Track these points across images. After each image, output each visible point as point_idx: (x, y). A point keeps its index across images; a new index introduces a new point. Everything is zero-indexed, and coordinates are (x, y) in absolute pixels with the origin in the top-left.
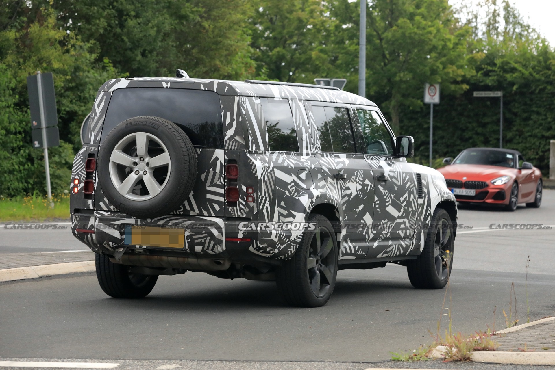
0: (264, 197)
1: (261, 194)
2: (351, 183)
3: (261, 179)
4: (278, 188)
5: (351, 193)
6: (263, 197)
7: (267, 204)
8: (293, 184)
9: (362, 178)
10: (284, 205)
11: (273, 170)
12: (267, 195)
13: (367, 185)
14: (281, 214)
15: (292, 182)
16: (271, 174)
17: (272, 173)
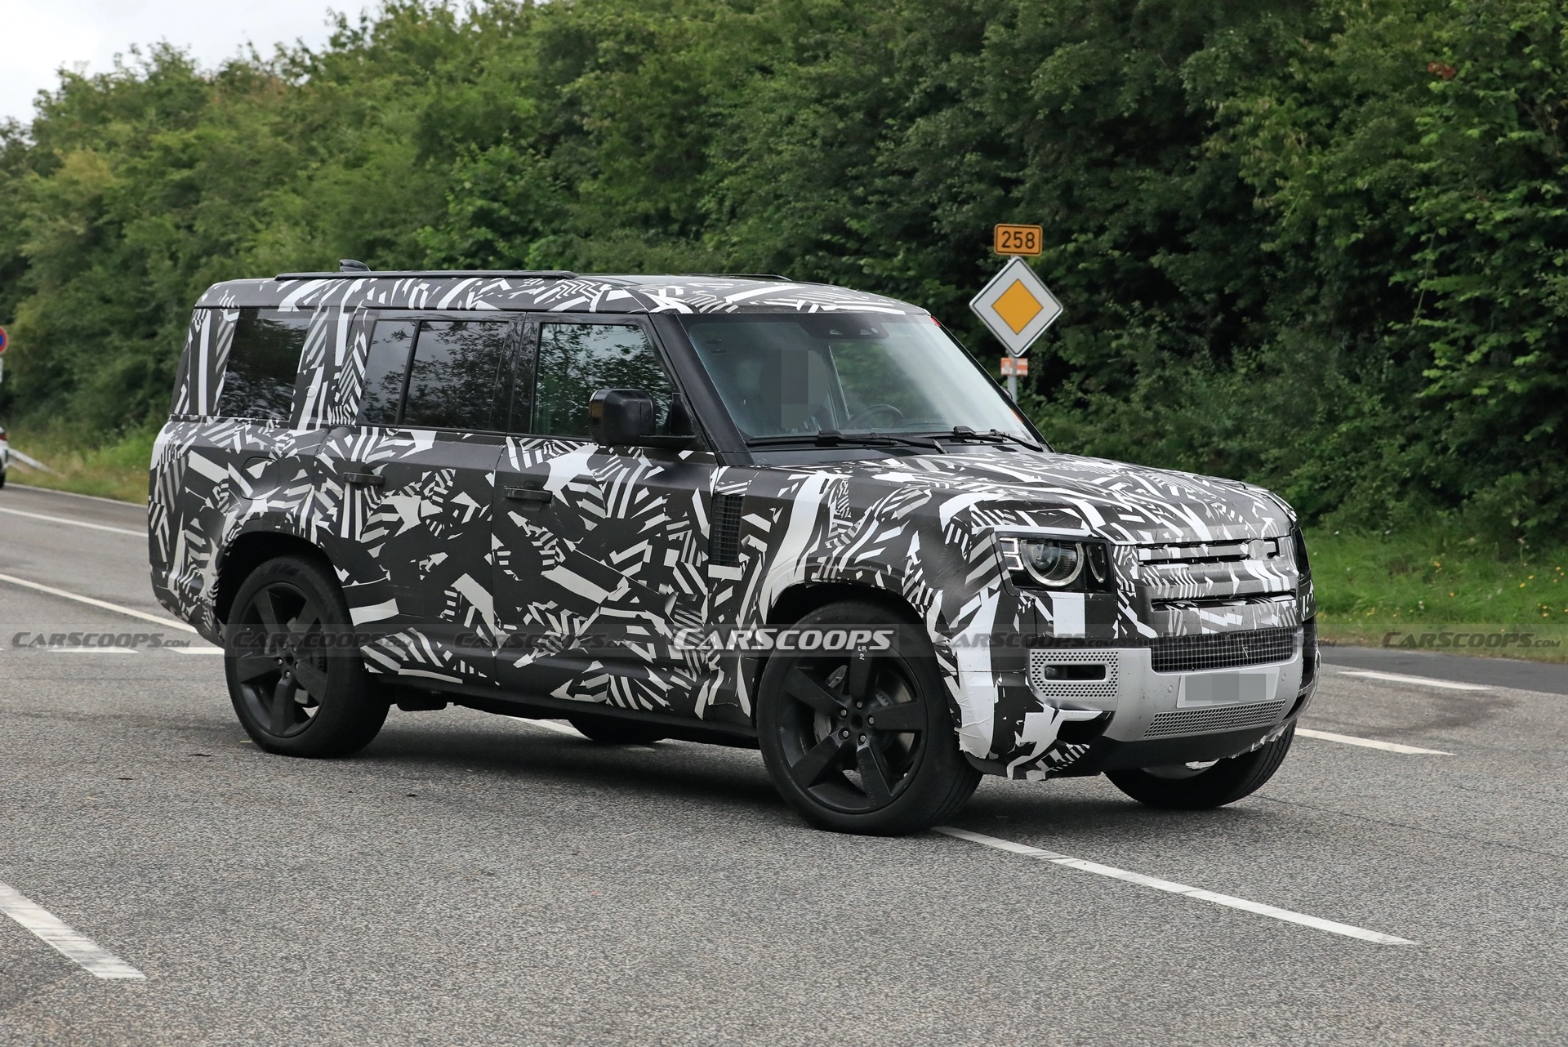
0: (159, 506)
1: (153, 499)
2: (402, 496)
3: (155, 469)
4: (187, 490)
5: (400, 522)
6: (155, 505)
7: (164, 520)
8: (226, 486)
9: (447, 488)
10: (198, 527)
11: (186, 454)
12: (163, 503)
13: (463, 509)
14: (190, 544)
15: (224, 481)
16: (179, 461)
17: (183, 459)
